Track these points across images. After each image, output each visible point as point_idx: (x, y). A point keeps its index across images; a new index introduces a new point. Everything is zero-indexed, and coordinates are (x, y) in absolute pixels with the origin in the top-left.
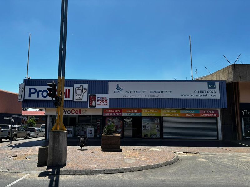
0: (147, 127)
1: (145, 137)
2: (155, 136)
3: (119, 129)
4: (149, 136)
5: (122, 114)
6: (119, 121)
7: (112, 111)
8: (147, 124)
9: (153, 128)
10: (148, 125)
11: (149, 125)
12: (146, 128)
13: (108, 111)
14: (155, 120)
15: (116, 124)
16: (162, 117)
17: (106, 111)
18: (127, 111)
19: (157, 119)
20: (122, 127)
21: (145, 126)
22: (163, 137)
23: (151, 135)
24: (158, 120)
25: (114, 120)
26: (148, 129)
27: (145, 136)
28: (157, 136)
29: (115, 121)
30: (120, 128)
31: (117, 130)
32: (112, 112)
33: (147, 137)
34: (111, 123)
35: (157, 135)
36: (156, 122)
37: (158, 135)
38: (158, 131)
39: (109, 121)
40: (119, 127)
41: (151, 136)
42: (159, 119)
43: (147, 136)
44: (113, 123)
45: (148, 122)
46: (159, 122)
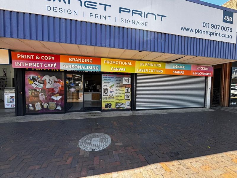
0: (111, 92)
1: (107, 109)
2: (122, 106)
3: (57, 96)
4: (113, 107)
5: (58, 66)
6: (57, 80)
7: (35, 57)
8: (110, 87)
9: (121, 92)
10: (112, 89)
11: (114, 88)
12: (109, 93)
13: (23, 56)
14: (124, 80)
15: (48, 86)
16: (136, 74)
17: (18, 56)
18: (70, 59)
19: (127, 78)
20: (63, 92)
21: (106, 90)
22: (135, 107)
23: (116, 105)
24: (129, 80)
25: (46, 78)
26: (111, 94)
27: (106, 106)
28: (125, 106)
29: (47, 81)
30: (57, 93)
31: (53, 97)
32: (34, 60)
33: (110, 109)
34: (38, 84)
35: (125, 104)
36: (125, 83)
37: (128, 104)
38: (128, 97)
39: (34, 80)
40: (57, 91)
41: (117, 107)
42: (130, 78)
43: (110, 107)
44: (44, 83)
45: (112, 83)
46: (130, 83)
